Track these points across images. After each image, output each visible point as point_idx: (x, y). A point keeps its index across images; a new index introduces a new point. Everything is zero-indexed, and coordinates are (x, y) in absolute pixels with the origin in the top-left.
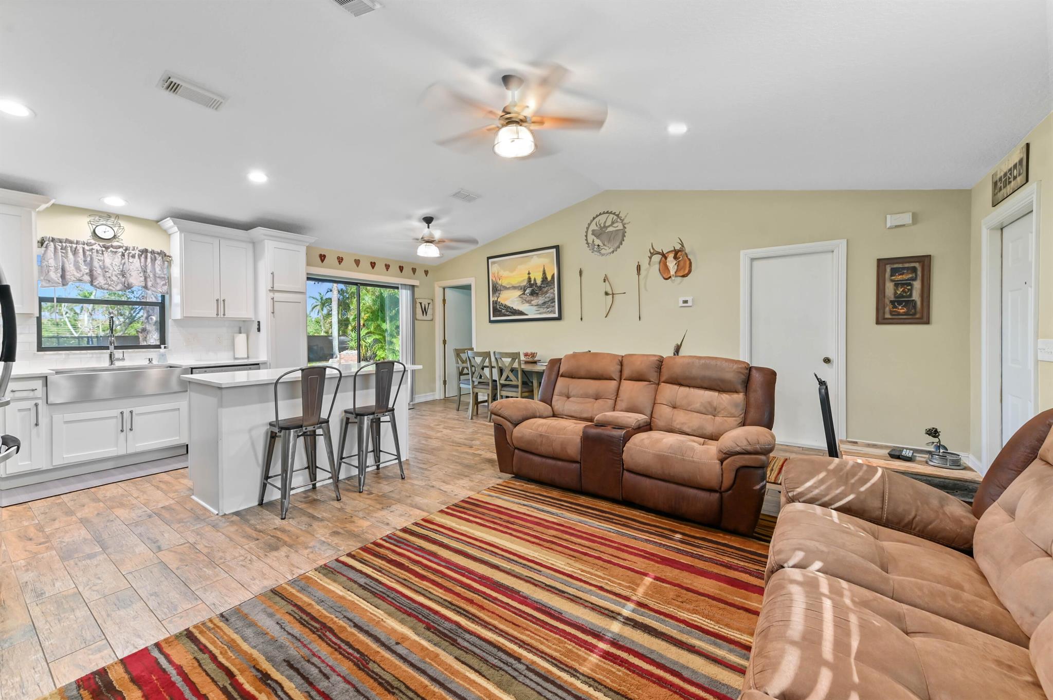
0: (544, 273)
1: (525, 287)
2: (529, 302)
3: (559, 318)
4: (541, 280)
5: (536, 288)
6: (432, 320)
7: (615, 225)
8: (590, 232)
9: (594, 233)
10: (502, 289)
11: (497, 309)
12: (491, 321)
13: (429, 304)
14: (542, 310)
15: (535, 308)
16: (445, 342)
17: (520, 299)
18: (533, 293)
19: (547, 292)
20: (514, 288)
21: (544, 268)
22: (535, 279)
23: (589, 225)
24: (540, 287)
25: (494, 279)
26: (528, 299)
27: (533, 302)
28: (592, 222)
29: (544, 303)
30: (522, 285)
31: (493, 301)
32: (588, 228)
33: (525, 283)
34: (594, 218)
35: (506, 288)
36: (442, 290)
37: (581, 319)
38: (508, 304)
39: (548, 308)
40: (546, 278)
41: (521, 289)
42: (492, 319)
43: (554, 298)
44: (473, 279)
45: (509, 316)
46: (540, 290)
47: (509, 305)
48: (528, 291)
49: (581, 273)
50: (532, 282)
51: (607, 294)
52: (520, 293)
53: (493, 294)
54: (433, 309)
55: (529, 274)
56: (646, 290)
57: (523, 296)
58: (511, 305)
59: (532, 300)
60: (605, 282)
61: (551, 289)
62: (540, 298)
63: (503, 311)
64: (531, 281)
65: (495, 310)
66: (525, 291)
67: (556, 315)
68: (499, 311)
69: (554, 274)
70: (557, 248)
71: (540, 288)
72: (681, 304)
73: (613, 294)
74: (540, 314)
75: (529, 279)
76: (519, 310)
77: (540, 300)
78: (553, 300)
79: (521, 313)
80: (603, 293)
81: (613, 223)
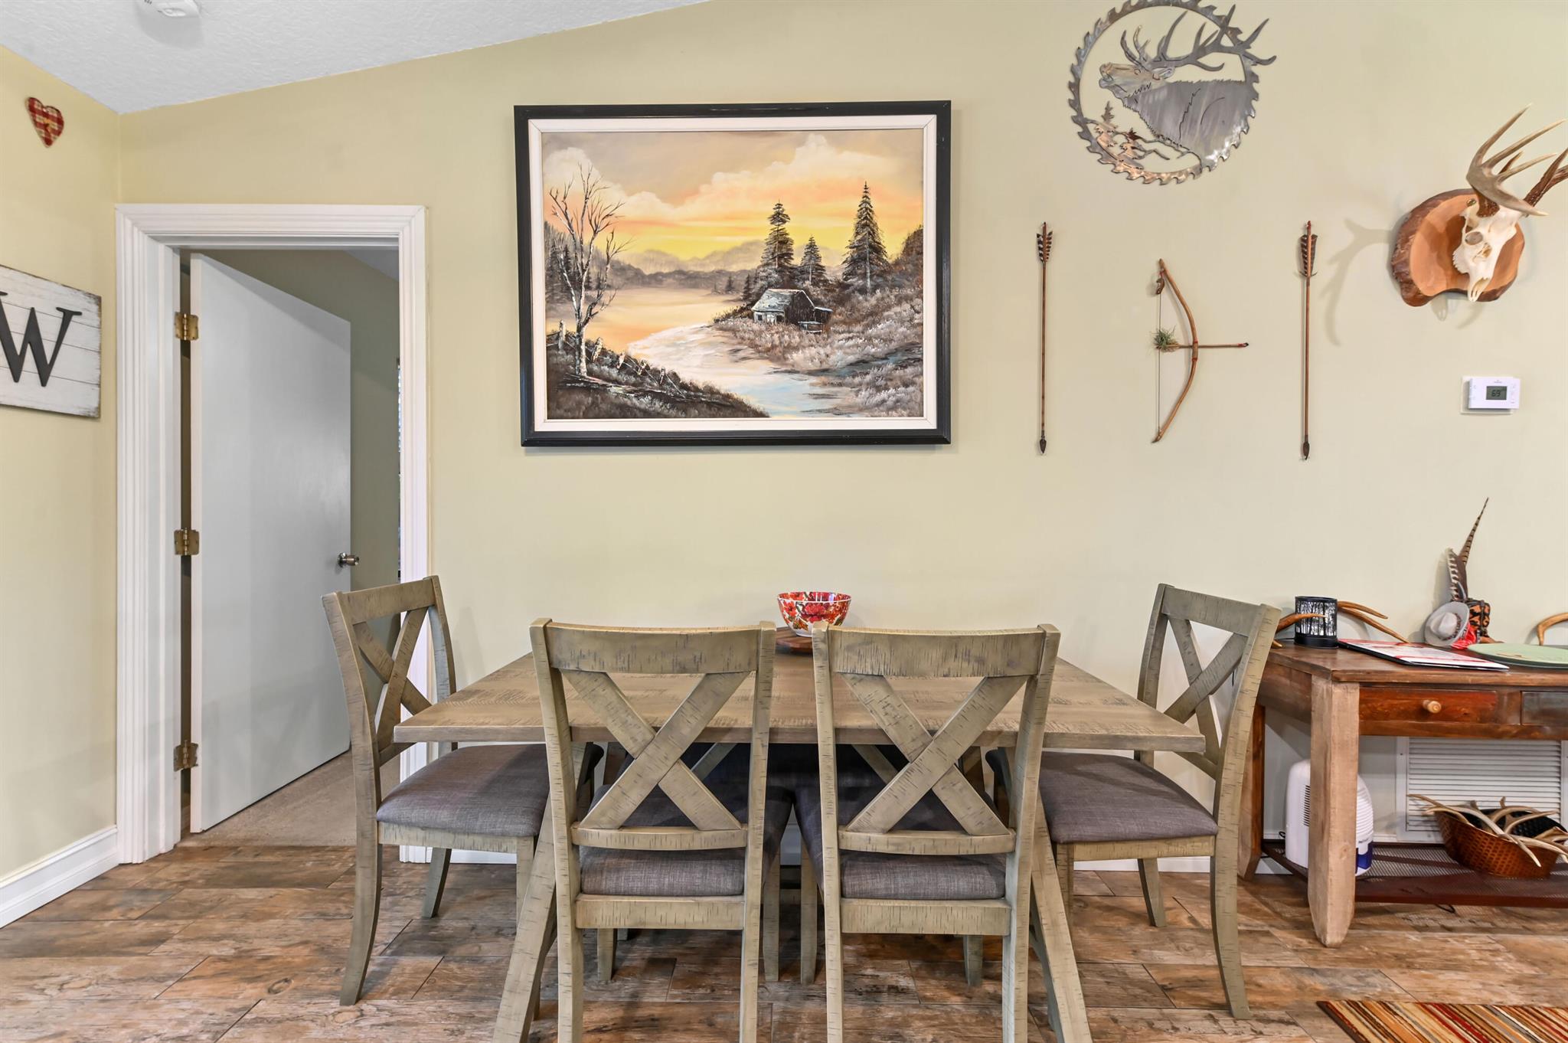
0: (866, 222)
1: (751, 279)
2: (776, 354)
3: (938, 438)
4: (846, 253)
5: (817, 292)
6: (93, 416)
7: (1212, 59)
8: (1091, 77)
9: (1108, 77)
10: (609, 277)
11: (575, 378)
12: (533, 440)
13: (67, 316)
14: (846, 396)
15: (809, 384)
16: (186, 542)
17: (718, 336)
18: (797, 314)
19: (875, 315)
20: (688, 279)
21: (866, 200)
22: (812, 248)
23: (1089, 40)
24: (843, 286)
25: (560, 225)
26: (767, 339)
27: (796, 357)
28: (1100, 28)
29: (862, 364)
30: (734, 268)
31: (552, 338)
32: (1081, 55)
33: (753, 263)
34: (1114, 16)
35: (634, 278)
36: (167, 264)
37: (1043, 444)
38: (651, 353)
39: (879, 389)
40: (877, 249)
41: (730, 288)
42: (543, 424)
43: (919, 345)
44: (416, 215)
45: (647, 414)
46: (841, 301)
47: (654, 363)
48: (770, 301)
49: (1044, 243)
50: (797, 261)
51: (1163, 342)
52: (721, 306)
53: (550, 300)
54: (105, 353)
55: (779, 217)
56: (1334, 340)
57: (738, 322)
58: (667, 366)
59: (790, 348)
60: (1159, 292)
61: (900, 300)
62: (839, 340)
63: (614, 389)
64: (788, 255)
65: (562, 383)
66: (751, 298)
67: (928, 421)
68: (588, 388)
69: (919, 234)
70: (941, 111)
71: (842, 292)
72: (1479, 400)
73: (1194, 347)
74: (837, 412)
75: (781, 245)
76: (711, 391)
77: (841, 349)
78: (909, 354)
79: (729, 406)
80: (1149, 339)
81: (1201, 50)
